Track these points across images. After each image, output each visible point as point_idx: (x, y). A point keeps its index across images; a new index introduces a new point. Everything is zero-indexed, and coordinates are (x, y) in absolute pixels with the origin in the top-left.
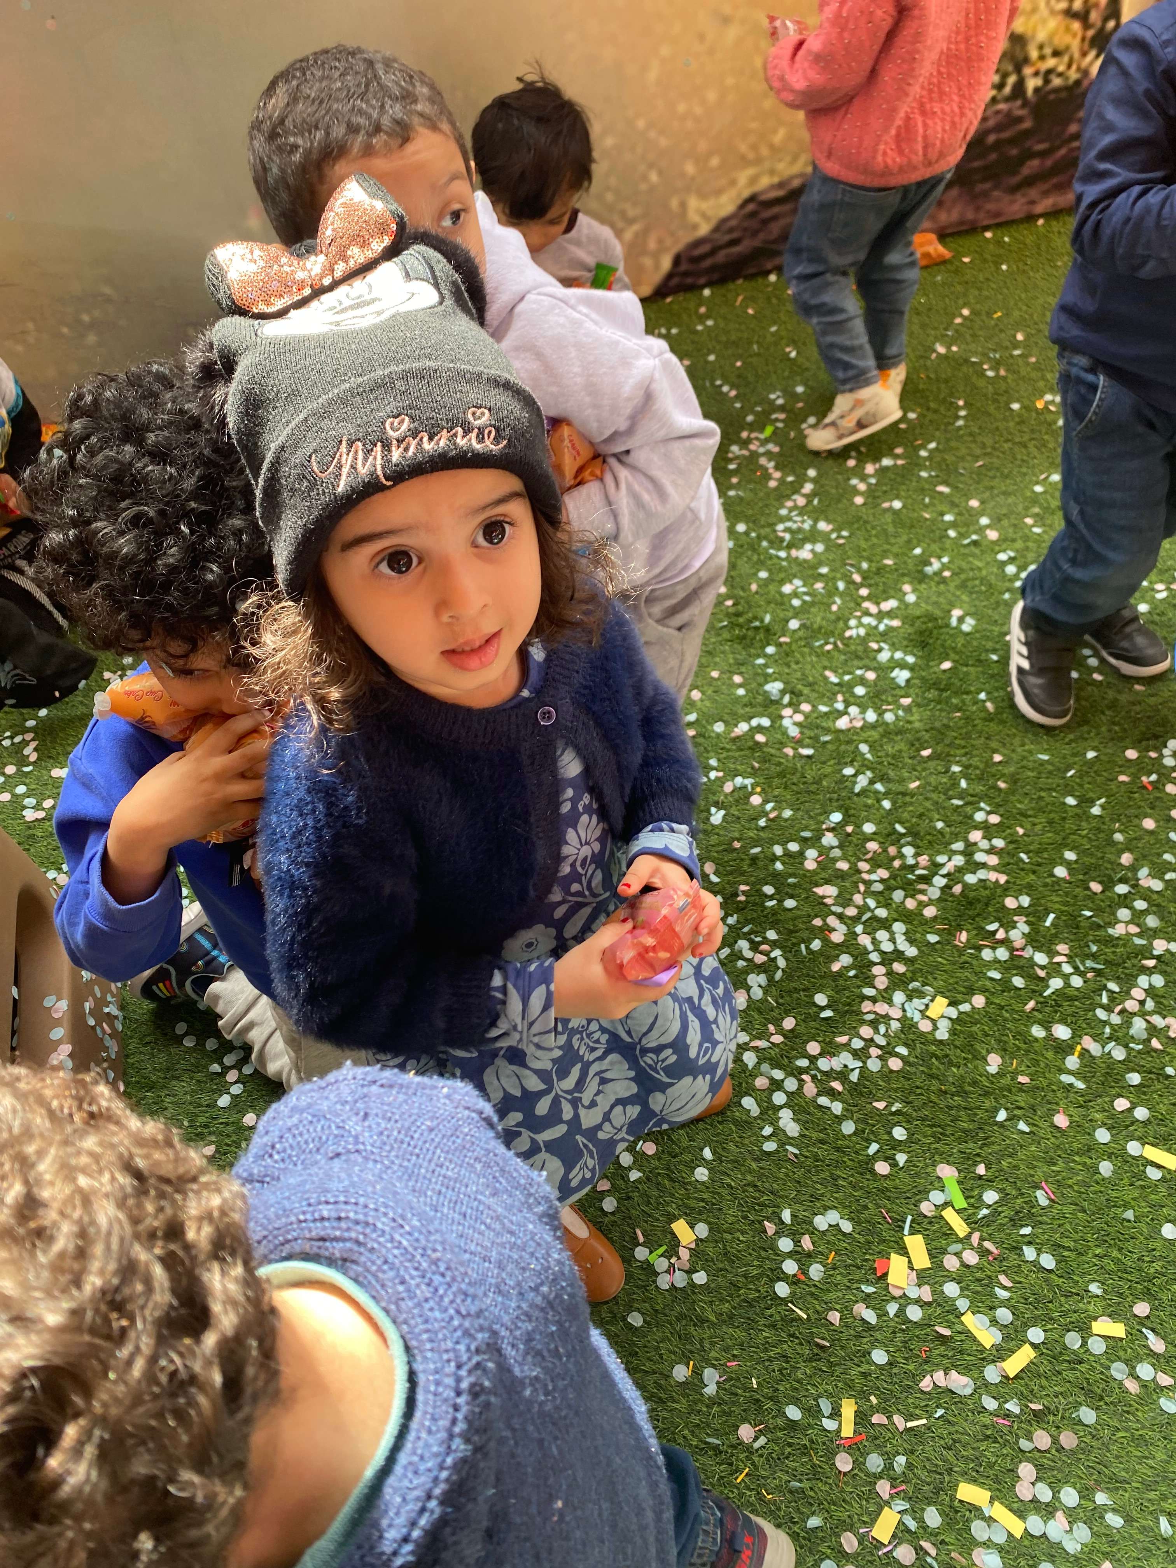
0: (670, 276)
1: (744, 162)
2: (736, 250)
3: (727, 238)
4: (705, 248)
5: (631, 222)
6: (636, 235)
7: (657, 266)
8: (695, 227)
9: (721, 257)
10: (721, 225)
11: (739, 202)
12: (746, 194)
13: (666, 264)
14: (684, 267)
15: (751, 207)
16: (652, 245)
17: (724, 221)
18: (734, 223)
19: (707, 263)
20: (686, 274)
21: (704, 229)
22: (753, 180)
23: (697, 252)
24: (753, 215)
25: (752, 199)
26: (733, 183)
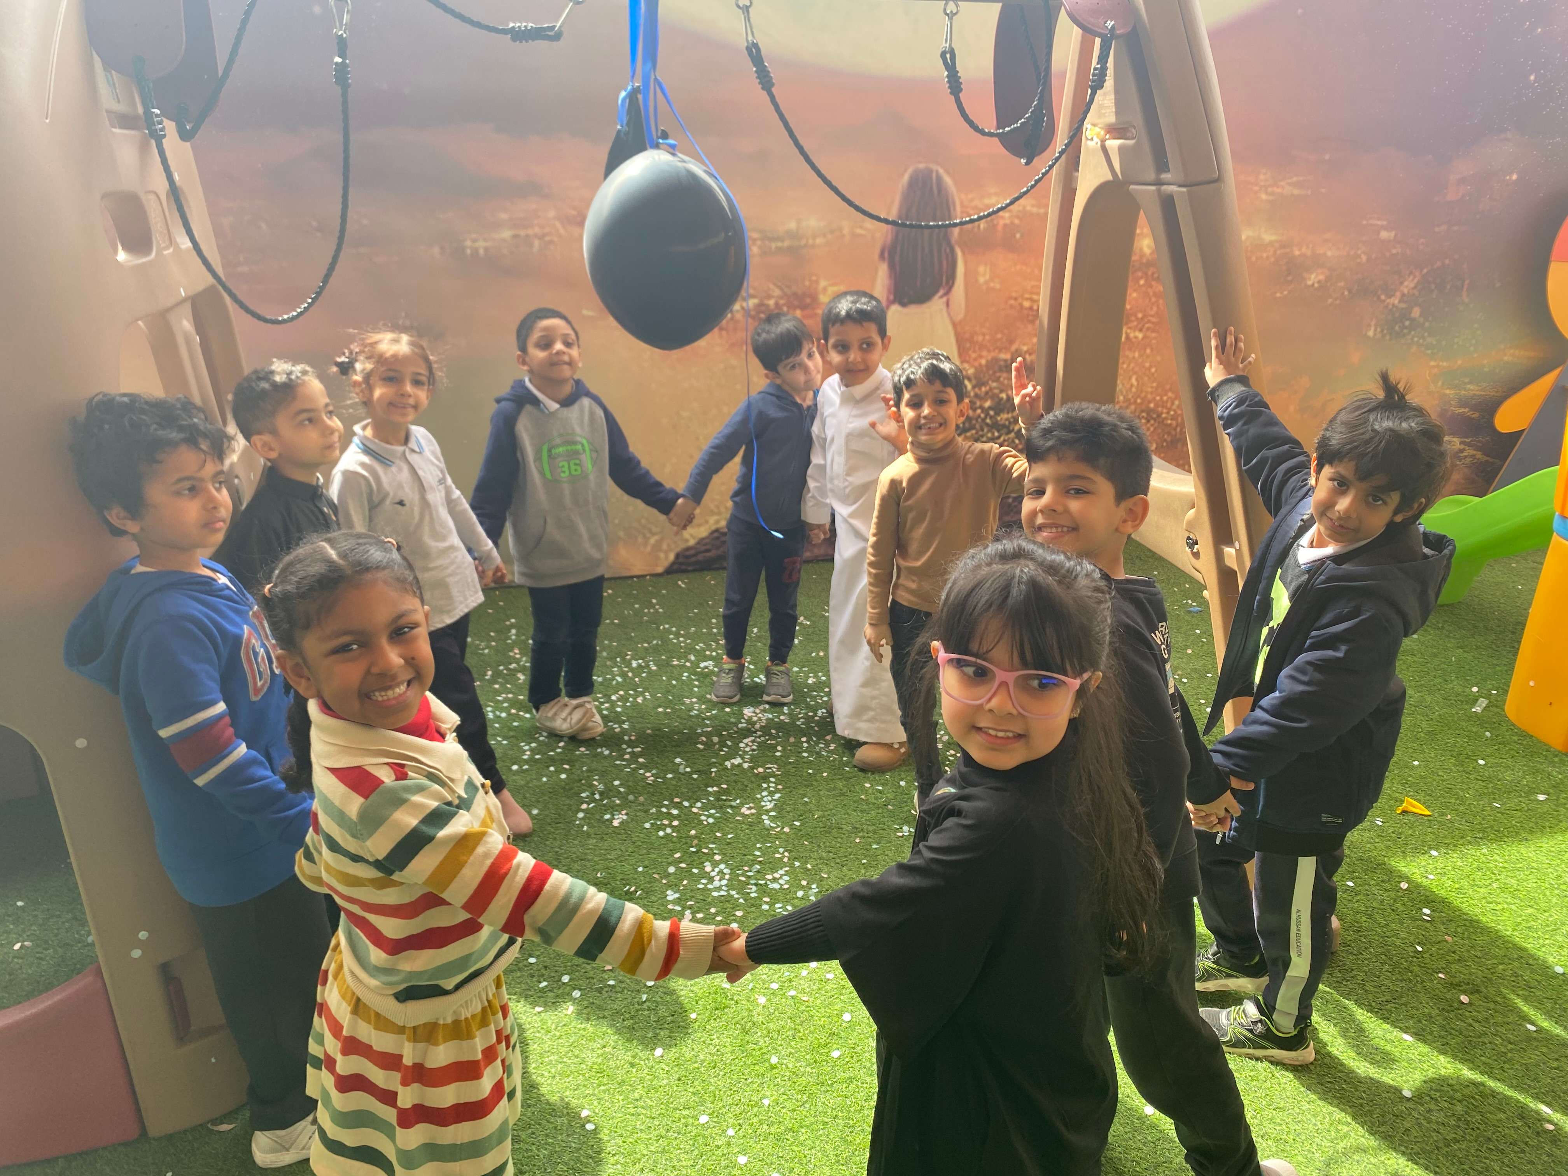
0: (673, 564)
1: (712, 513)
2: (708, 554)
3: (703, 548)
4: (692, 552)
5: (654, 534)
6: (657, 541)
7: (667, 557)
8: (687, 541)
9: (700, 557)
10: (701, 542)
11: (710, 531)
12: (714, 528)
13: (672, 557)
14: (681, 560)
15: (716, 535)
16: (665, 547)
17: (702, 539)
18: (707, 541)
19: (693, 559)
20: (681, 564)
21: (692, 542)
22: (717, 522)
23: (688, 553)
24: (718, 538)
25: (717, 531)
26: (707, 522)
